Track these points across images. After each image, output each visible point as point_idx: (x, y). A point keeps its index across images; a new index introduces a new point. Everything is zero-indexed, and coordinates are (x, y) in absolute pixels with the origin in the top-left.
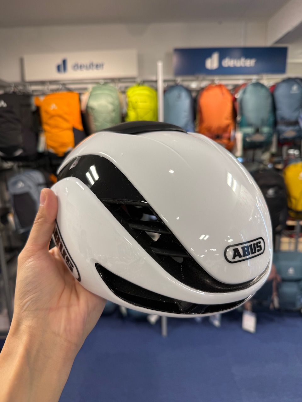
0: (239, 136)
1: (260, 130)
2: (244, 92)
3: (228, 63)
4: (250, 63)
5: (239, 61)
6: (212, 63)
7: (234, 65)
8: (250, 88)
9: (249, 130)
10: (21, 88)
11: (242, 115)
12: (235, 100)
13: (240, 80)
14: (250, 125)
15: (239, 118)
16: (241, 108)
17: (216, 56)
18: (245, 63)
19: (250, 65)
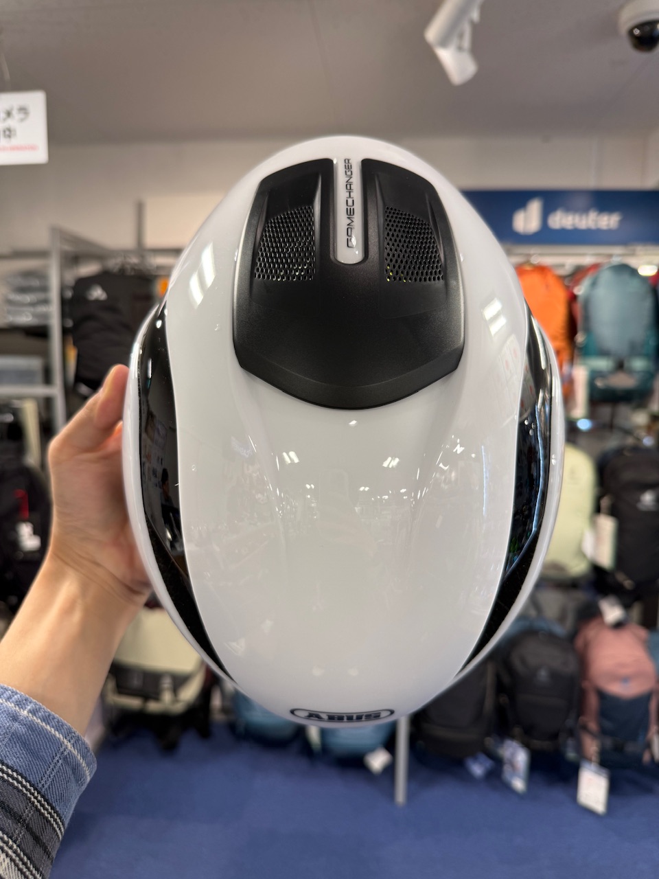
0: (581, 374)
1: (626, 365)
2: (594, 284)
3: (561, 220)
4: (608, 221)
5: (584, 217)
6: (527, 220)
7: (573, 225)
8: (606, 276)
9: (603, 364)
10: (134, 260)
11: (588, 330)
12: (573, 298)
13: (586, 256)
14: (603, 353)
15: (580, 338)
16: (587, 318)
17: (535, 207)
18: (596, 222)
19: (608, 225)
